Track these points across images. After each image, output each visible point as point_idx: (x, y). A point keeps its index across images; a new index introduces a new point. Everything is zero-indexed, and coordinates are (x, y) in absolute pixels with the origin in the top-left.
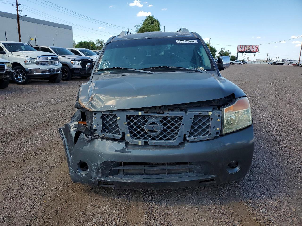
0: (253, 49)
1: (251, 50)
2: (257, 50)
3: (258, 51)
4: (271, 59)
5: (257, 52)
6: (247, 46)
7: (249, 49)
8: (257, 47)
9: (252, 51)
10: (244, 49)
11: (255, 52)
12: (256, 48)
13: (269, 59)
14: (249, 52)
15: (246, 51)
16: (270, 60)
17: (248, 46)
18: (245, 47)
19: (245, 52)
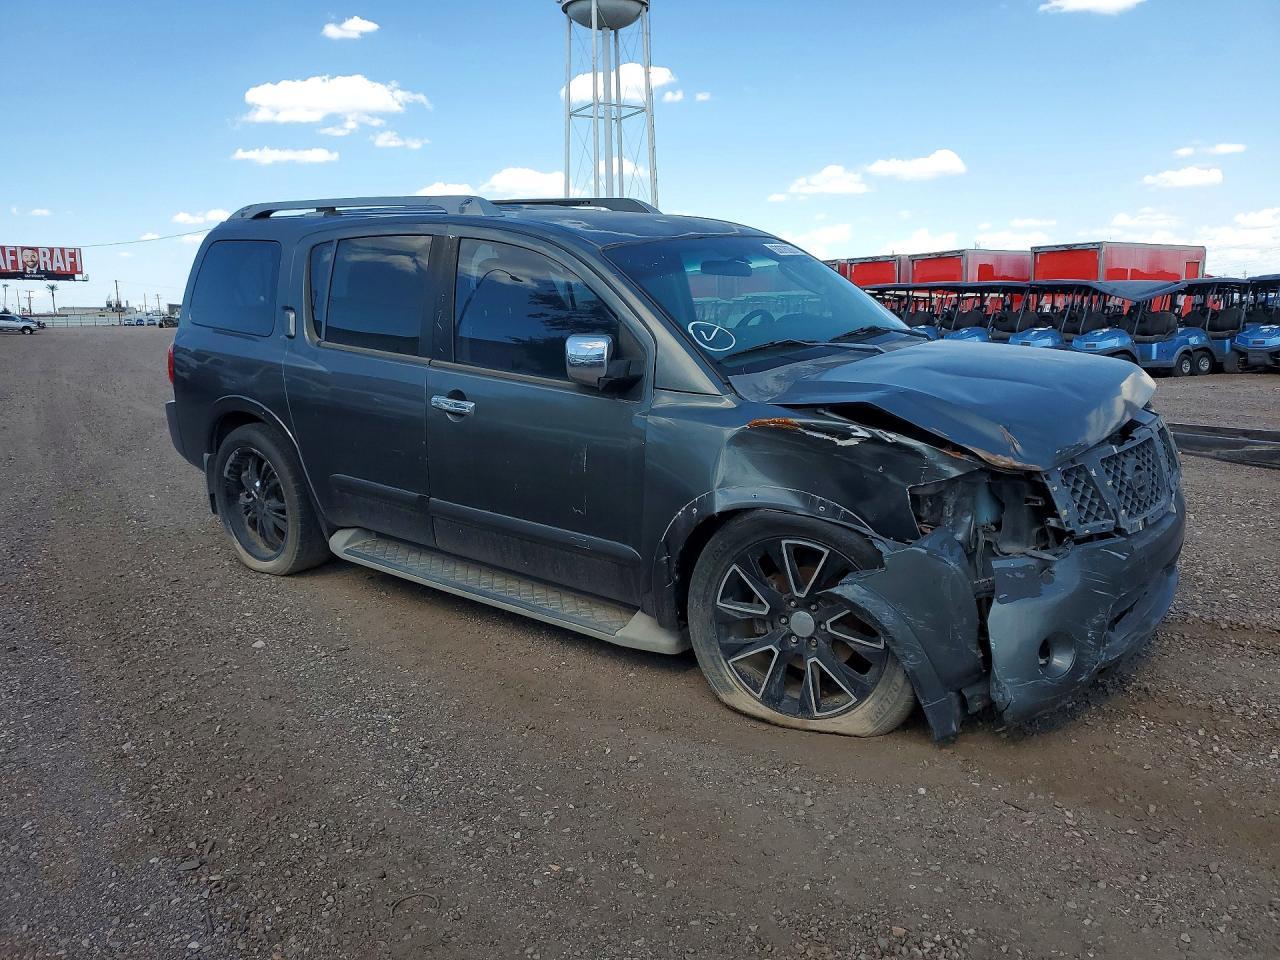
0: (56, 265)
1: (46, 268)
2: (74, 265)
3: (81, 273)
4: (124, 305)
5: (77, 277)
6: (23, 249)
7: (38, 262)
8: (72, 255)
9: (55, 269)
10: (15, 263)
11: (68, 276)
12: (69, 260)
13: (119, 305)
14: (37, 273)
15: (25, 272)
16: (118, 309)
17: (29, 249)
18: (13, 253)
19: (21, 276)
